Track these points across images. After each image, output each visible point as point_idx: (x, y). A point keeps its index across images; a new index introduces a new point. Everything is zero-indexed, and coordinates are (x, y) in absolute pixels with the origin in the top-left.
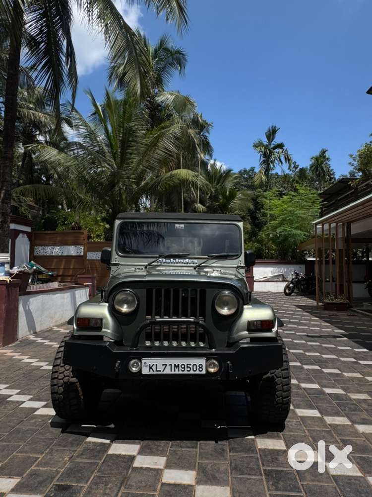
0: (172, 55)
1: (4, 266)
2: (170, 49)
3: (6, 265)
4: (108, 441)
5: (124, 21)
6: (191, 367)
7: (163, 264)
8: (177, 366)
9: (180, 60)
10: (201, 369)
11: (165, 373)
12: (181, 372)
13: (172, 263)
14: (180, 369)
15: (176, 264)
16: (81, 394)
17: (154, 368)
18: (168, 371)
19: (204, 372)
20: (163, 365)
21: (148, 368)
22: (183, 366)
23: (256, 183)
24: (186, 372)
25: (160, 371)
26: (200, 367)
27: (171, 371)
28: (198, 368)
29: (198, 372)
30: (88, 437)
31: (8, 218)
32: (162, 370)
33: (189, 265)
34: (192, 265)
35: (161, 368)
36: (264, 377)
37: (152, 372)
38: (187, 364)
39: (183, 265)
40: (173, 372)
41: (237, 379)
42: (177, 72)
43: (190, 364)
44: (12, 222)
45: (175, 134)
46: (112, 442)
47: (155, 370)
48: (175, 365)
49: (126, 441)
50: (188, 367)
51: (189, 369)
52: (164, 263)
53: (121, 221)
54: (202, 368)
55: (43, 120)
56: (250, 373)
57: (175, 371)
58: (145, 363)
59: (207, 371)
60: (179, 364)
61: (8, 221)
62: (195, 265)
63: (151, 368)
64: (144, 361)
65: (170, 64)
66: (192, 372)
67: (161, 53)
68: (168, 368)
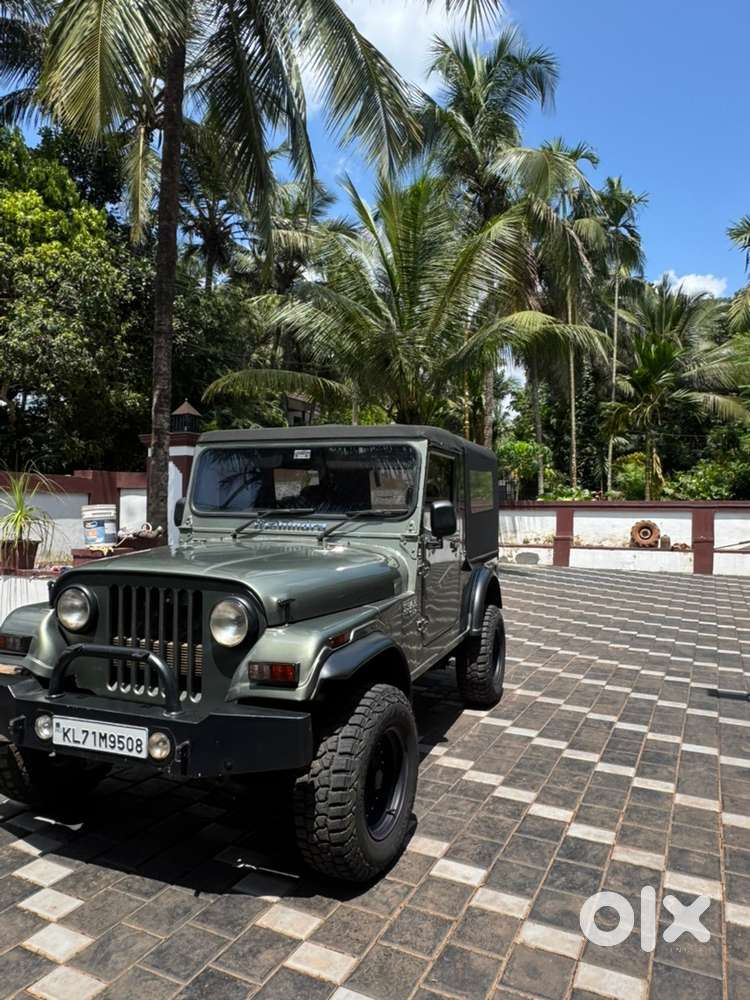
0: (523, 68)
1: (103, 525)
2: (517, 57)
3: (106, 525)
4: (35, 852)
5: (359, 37)
6: (125, 741)
7: (265, 531)
8: (103, 737)
9: (540, 74)
10: (139, 749)
11: (86, 746)
12: (109, 750)
13: (280, 528)
14: (109, 743)
15: (287, 531)
16: (20, 763)
17: (70, 735)
18: (89, 745)
19: (143, 755)
20: (84, 731)
21: (62, 734)
22: (112, 739)
23: (735, 321)
24: (116, 751)
25: (79, 742)
26: (138, 745)
27: (95, 744)
28: (135, 745)
29: (134, 754)
30: (20, 837)
31: (165, 438)
32: (81, 741)
33: (310, 532)
34: (316, 532)
35: (80, 737)
36: (299, 780)
37: (67, 743)
38: (119, 737)
39: (301, 532)
40: (97, 748)
41: (199, 778)
42: (536, 104)
43: (123, 737)
44: (174, 443)
45: (504, 240)
46: (42, 855)
47: (71, 739)
48: (100, 734)
49: (62, 858)
50: (120, 742)
51: (121, 746)
52: (267, 528)
53: (205, 448)
54: (140, 746)
55: (301, 244)
56: (229, 768)
57: (100, 745)
58: (58, 725)
59: (149, 755)
60: (106, 735)
61: (164, 444)
62: (320, 533)
63: (65, 734)
64: (55, 721)
65: (518, 89)
66: (125, 752)
67: (502, 70)
68: (91, 737)
